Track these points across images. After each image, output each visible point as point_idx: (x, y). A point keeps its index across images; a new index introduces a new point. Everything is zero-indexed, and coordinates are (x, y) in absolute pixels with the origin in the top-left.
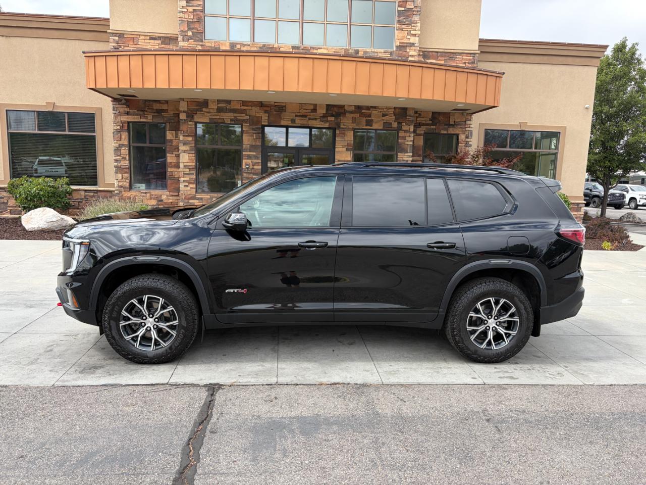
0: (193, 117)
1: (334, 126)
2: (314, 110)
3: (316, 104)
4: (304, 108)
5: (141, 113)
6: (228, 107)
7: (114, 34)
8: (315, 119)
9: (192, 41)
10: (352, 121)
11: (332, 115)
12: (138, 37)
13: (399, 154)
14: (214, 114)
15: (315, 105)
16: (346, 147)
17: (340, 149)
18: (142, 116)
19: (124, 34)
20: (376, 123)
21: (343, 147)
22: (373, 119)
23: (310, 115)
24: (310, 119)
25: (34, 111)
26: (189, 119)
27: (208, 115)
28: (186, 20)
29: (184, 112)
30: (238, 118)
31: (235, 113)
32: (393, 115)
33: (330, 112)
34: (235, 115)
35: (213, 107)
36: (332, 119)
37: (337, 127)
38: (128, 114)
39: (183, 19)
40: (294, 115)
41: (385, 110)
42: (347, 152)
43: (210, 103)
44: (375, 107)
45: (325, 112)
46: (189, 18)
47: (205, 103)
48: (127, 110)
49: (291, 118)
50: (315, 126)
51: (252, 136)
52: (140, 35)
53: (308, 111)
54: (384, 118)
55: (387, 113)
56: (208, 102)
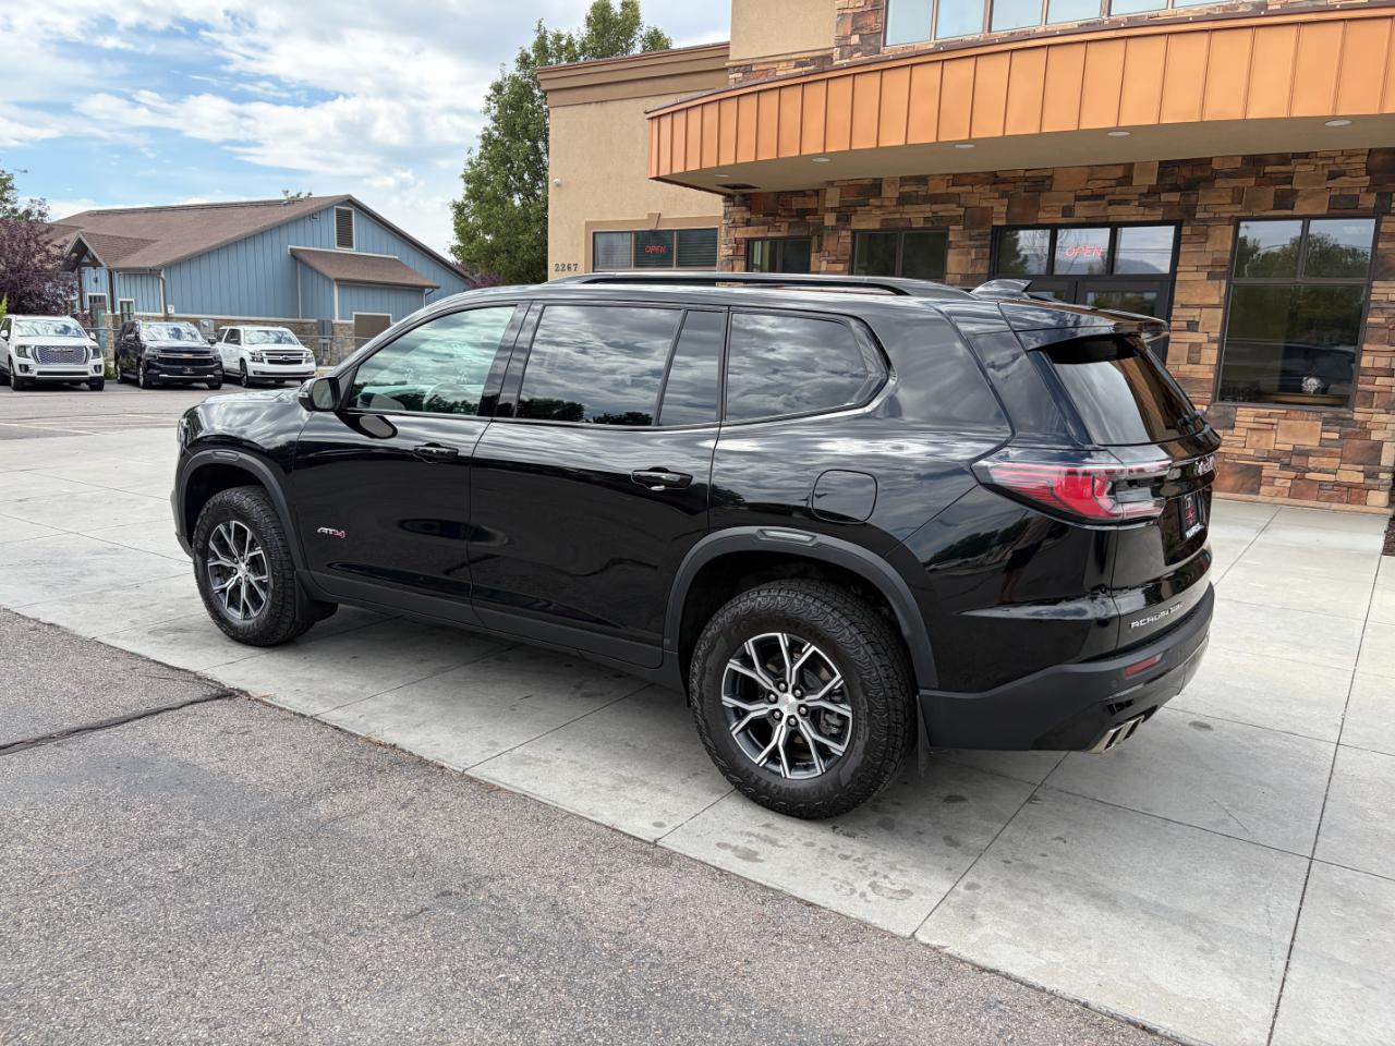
0: (848, 220)
1: (1176, 215)
2: (1126, 179)
3: (1132, 165)
4: (1099, 176)
5: (770, 219)
6: (922, 190)
7: (737, 68)
8: (1125, 202)
9: (859, 54)
10: (1233, 198)
11: (1174, 188)
12: (776, 66)
13: (1375, 283)
14: (890, 209)
15: (1129, 167)
16: (1209, 270)
17: (1189, 276)
18: (770, 226)
19: (751, 65)
20: (1306, 198)
21: (1199, 268)
22: (1297, 188)
23: (1113, 194)
24: (1111, 203)
25: (630, 232)
26: (841, 224)
27: (878, 213)
28: (849, 11)
29: (833, 210)
30: (941, 214)
31: (936, 203)
32: (1364, 173)
33: (1168, 180)
34: (935, 207)
35: (890, 193)
36: (1175, 197)
37: (1185, 217)
38: (748, 223)
39: (845, 11)
40: (1072, 195)
41: (1339, 160)
42: (1209, 282)
43: (884, 185)
44: (1306, 155)
45: (1155, 182)
46: (857, 5)
47: (875, 188)
48: (747, 215)
49: (1065, 204)
50: (1125, 219)
51: (969, 253)
52: (779, 62)
53: (1108, 183)
54: (1331, 184)
55: (1344, 167)
56: (881, 184)
